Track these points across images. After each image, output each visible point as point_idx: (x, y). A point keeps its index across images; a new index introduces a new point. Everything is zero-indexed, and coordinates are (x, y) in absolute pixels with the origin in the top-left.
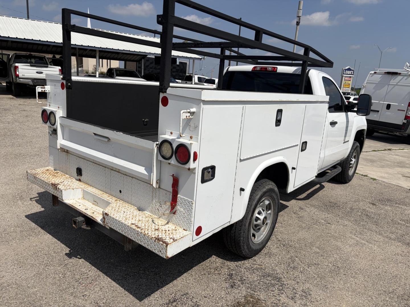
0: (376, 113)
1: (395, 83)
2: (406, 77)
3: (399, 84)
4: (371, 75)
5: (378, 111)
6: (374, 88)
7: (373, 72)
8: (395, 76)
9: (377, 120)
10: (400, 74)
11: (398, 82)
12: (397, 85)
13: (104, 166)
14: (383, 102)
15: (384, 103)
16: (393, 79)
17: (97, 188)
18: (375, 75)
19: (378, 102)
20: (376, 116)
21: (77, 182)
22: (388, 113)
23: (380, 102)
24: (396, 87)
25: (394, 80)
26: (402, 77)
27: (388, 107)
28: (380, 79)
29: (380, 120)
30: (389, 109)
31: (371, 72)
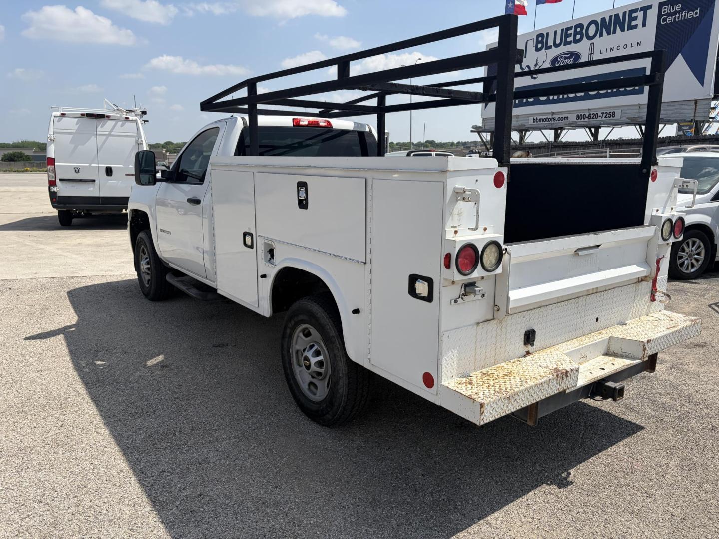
0: (91, 184)
1: (107, 133)
2: (120, 123)
3: (113, 133)
4: (57, 119)
5: (94, 181)
6: (72, 142)
7: (58, 114)
8: (102, 121)
9: (97, 195)
10: (108, 117)
11: (112, 131)
12: (110, 135)
13: (565, 300)
14: (97, 165)
15: (99, 165)
16: (101, 125)
17: (561, 341)
18: (65, 119)
19: (88, 165)
20: (92, 189)
21: (528, 358)
22: (111, 181)
23: (92, 165)
24: (110, 138)
25: (102, 127)
26: (114, 122)
27: (109, 171)
28: (78, 126)
29: (102, 195)
30: (111, 175)
31: (54, 114)
